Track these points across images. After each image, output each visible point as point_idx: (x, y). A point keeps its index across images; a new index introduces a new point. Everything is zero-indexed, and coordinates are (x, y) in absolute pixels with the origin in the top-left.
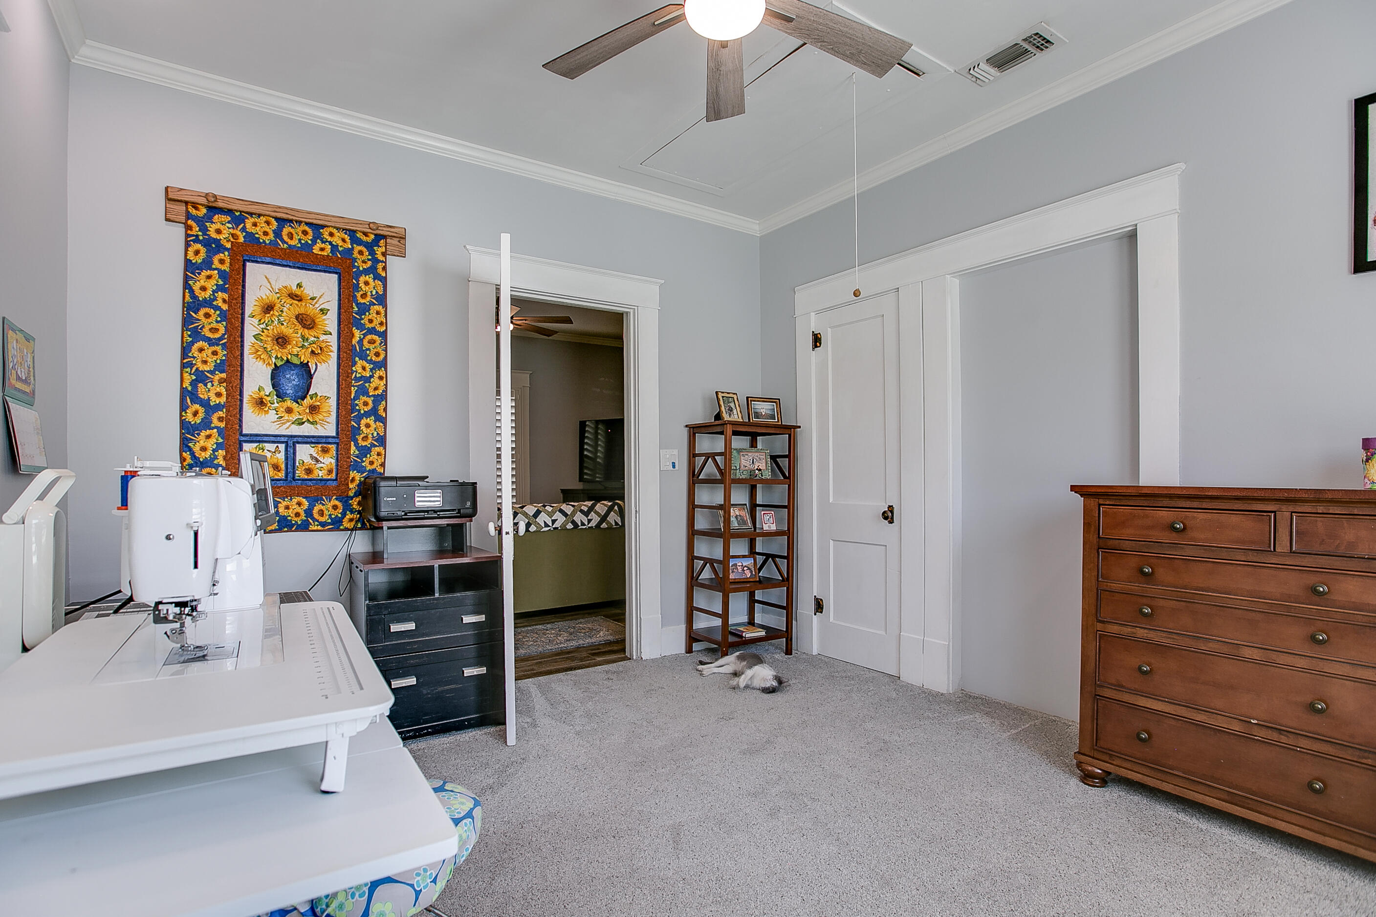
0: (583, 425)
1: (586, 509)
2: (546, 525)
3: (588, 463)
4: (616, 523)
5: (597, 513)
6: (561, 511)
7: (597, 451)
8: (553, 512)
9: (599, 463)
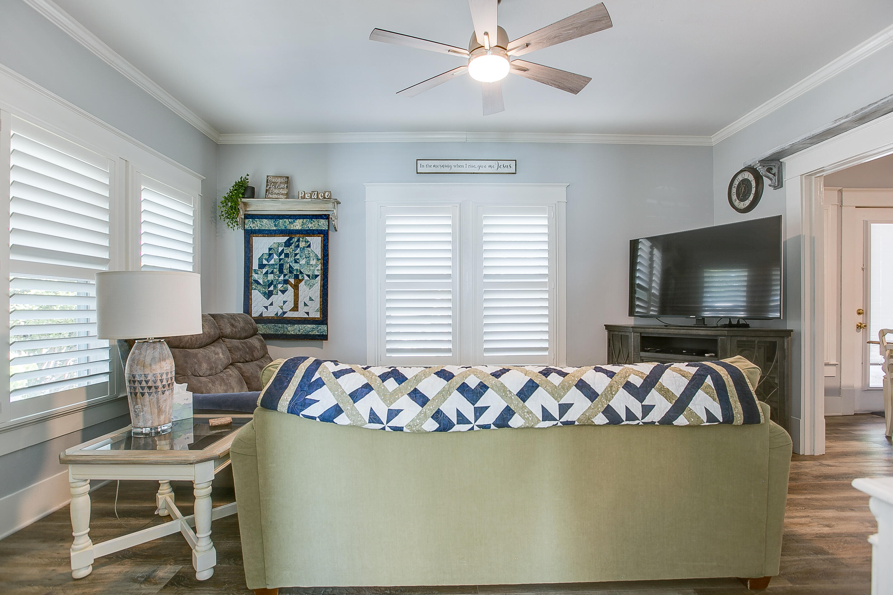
0: (634, 245)
1: (638, 381)
2: (547, 416)
3: (640, 293)
4: (711, 417)
5: (666, 393)
6: (582, 386)
7: (651, 281)
8: (565, 388)
9: (654, 295)
